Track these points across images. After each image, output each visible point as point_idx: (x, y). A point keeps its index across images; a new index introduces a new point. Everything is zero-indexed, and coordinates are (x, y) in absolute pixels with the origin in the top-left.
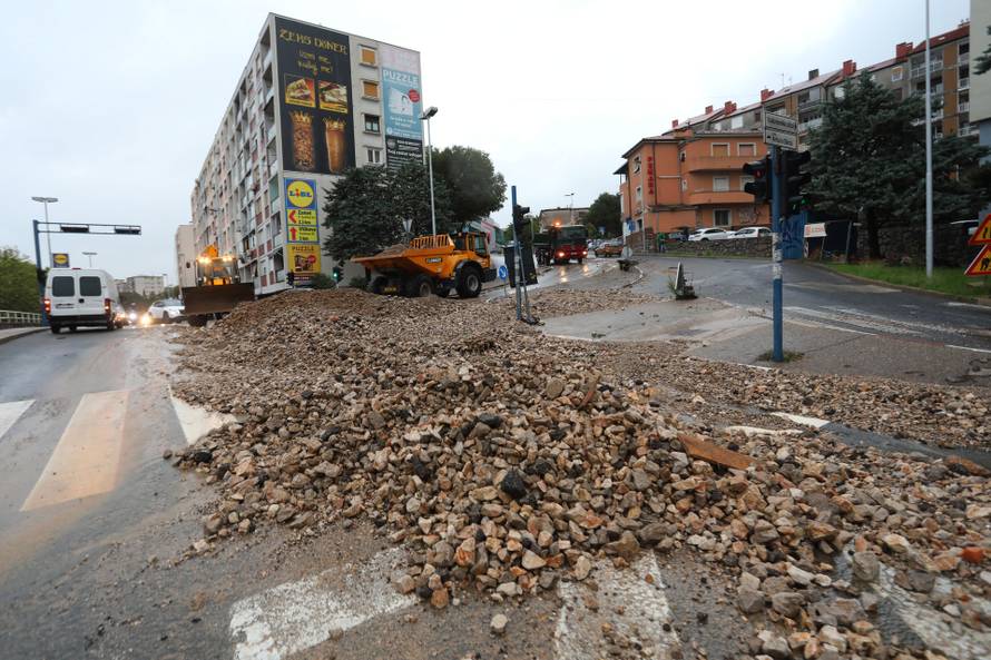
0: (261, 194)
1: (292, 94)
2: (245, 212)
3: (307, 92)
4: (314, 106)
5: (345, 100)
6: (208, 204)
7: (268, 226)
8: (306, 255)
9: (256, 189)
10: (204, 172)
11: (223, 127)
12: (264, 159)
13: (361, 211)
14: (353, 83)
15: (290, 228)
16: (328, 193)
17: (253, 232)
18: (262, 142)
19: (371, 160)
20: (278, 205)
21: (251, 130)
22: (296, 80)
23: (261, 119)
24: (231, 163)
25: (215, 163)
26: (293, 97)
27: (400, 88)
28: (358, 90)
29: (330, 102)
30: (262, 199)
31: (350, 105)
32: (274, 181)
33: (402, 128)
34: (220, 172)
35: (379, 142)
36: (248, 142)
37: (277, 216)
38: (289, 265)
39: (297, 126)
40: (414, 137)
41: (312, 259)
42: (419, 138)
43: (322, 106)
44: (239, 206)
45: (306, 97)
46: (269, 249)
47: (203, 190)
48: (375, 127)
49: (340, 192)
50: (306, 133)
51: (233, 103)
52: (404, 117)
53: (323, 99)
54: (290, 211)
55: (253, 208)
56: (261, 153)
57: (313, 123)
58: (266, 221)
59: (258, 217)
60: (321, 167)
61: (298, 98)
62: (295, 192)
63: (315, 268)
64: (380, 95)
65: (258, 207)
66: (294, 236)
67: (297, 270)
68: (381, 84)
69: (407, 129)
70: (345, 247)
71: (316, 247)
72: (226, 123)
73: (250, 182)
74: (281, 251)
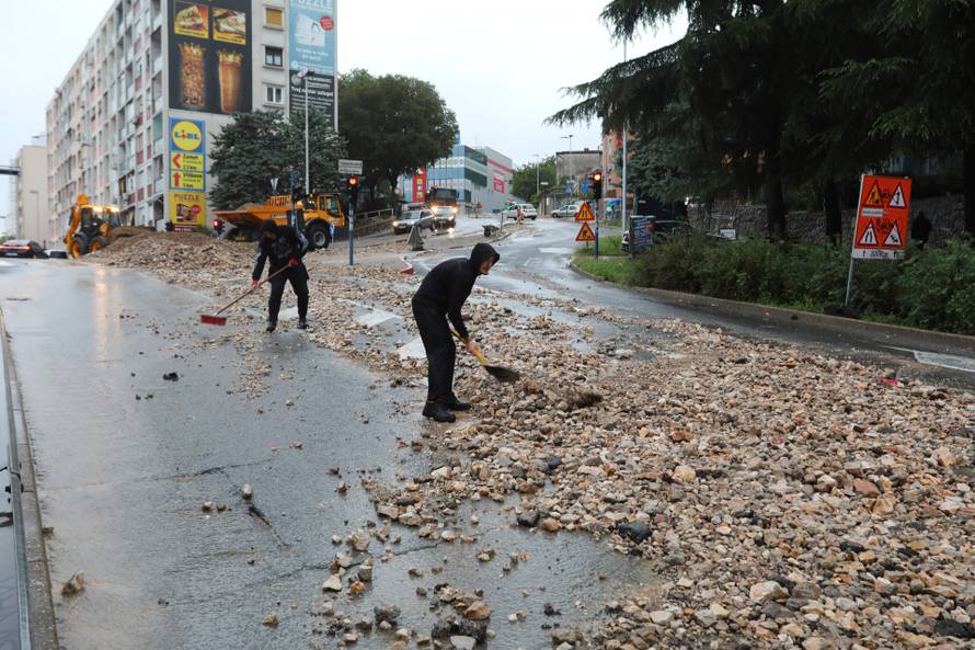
0: (143, 129)
1: (182, 23)
2: (123, 146)
3: (199, 21)
4: (206, 36)
5: (243, 29)
6: (73, 124)
7: (149, 167)
8: (190, 204)
9: (138, 123)
10: (70, 81)
11: (99, 34)
12: (148, 90)
13: (248, 161)
14: (253, 9)
15: (173, 173)
16: (215, 138)
17: (132, 172)
18: (148, 70)
19: (271, 99)
20: (161, 147)
21: (135, 52)
22: (187, 6)
23: (146, 44)
24: (109, 84)
25: (86, 75)
26: (184, 27)
27: (310, 14)
28: (259, 17)
29: (226, 32)
30: (145, 136)
31: (248, 35)
32: (158, 118)
33: (309, 61)
34: (93, 88)
35: (281, 79)
36: (131, 64)
37: (159, 159)
38: (170, 214)
39: (186, 59)
40: (324, 72)
41: (196, 210)
42: (330, 73)
43: (217, 36)
44: (116, 136)
45: (198, 27)
46: (150, 194)
47: (66, 105)
48: (277, 60)
49: (229, 136)
50: (196, 67)
51: (114, 10)
52: (315, 48)
53: (218, 28)
54: (174, 154)
55: (133, 143)
56: (146, 83)
57: (205, 55)
58: (148, 162)
59: (139, 155)
60: (212, 105)
61: (190, 28)
62: (180, 134)
63: (199, 219)
64: (285, 22)
65: (139, 143)
66: (177, 184)
67: (179, 220)
68: (287, 10)
69: (317, 63)
70: (228, 198)
71: (202, 196)
72: (104, 30)
73: (131, 113)
74: (161, 198)
